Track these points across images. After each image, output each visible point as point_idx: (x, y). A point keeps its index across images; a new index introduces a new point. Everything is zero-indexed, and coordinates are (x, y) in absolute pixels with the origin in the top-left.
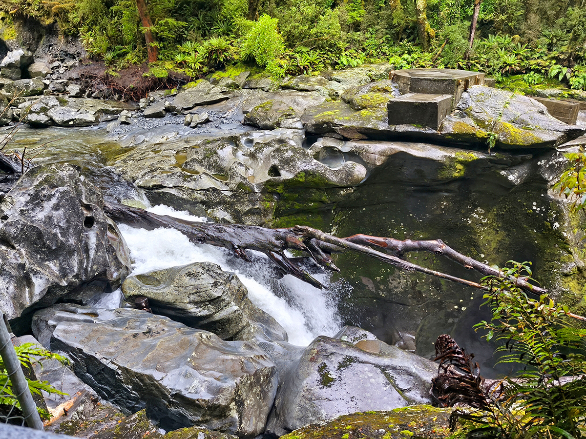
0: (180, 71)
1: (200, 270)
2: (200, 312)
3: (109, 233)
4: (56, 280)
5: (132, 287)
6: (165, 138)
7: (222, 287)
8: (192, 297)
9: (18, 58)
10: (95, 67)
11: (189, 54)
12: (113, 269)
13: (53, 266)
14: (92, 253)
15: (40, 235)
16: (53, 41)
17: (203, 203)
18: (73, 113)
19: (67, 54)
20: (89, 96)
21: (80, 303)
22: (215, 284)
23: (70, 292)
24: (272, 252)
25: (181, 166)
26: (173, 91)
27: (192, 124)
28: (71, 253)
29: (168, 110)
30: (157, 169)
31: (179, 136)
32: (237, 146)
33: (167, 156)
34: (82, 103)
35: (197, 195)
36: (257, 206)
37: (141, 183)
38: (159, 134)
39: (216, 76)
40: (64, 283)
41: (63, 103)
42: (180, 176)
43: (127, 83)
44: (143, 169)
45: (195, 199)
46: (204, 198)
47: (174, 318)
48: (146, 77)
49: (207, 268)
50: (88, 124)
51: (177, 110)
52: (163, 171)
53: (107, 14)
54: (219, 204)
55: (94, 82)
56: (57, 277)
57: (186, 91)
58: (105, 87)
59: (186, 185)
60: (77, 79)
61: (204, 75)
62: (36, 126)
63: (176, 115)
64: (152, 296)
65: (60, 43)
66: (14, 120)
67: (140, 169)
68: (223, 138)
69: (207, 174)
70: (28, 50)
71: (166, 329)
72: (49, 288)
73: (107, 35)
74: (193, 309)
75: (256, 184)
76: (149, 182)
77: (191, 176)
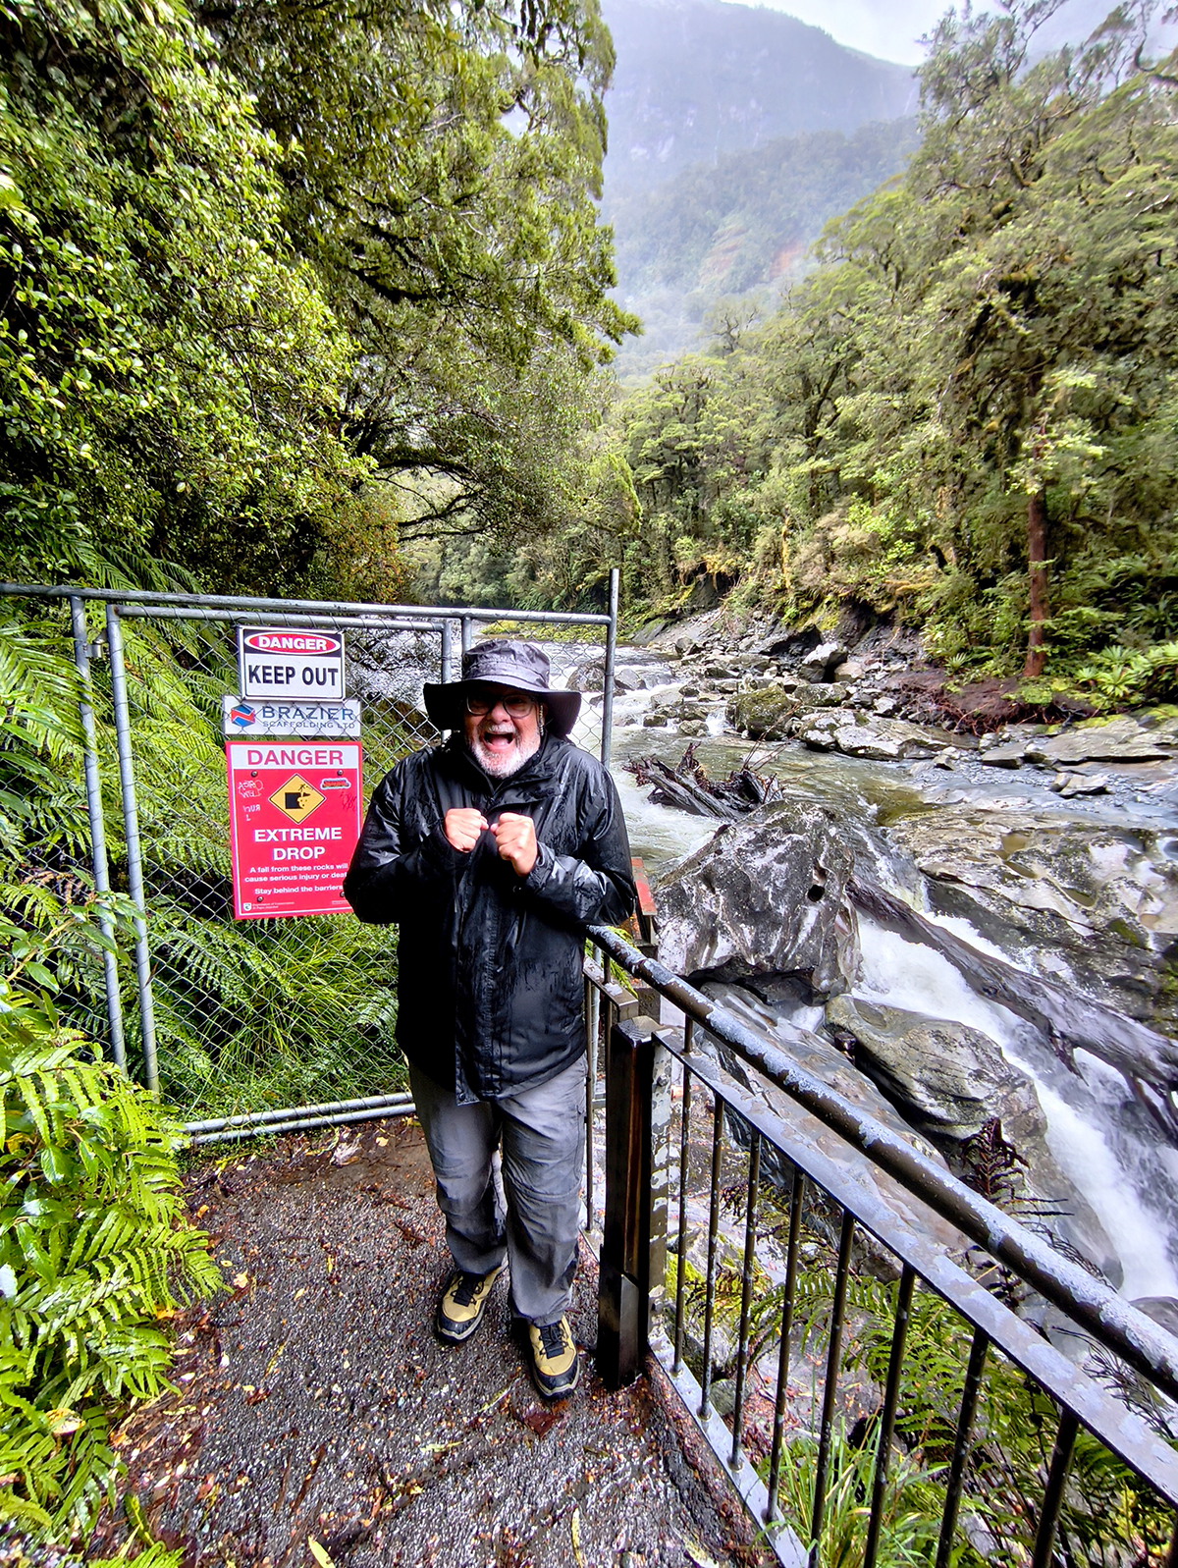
0: (1079, 696)
1: (960, 1037)
2: (931, 1105)
3: (838, 919)
4: (744, 952)
5: (841, 1011)
6: (1001, 804)
7: (990, 1085)
8: (927, 1074)
9: (827, 655)
10: (932, 675)
11: (1110, 668)
12: (824, 974)
13: (748, 933)
14: (802, 936)
15: (747, 887)
16: (884, 634)
17: (1023, 930)
18: (869, 738)
19: (896, 653)
20: (904, 717)
21: (764, 999)
22: (978, 1075)
23: (756, 977)
24: (1140, 1080)
25: (1004, 856)
26: (1053, 729)
27: (1065, 792)
28: (775, 925)
29: (1029, 759)
30: (960, 850)
31: (1030, 805)
32: (1145, 849)
33: (987, 834)
34: (888, 727)
35: (1015, 912)
36: (1142, 977)
37: (924, 864)
38: (992, 795)
39: (1157, 713)
40: (752, 961)
41: (861, 721)
42: (995, 872)
43: (971, 706)
44: (937, 843)
45: (1010, 919)
46: (1028, 923)
47: (884, 1091)
48: (1009, 700)
49: (976, 1041)
50: (885, 757)
51: (1046, 763)
52: (969, 855)
53: (977, 599)
54: (1056, 943)
55: (919, 698)
56: (747, 949)
57: (1079, 733)
58: (932, 707)
59: (1002, 890)
60: (895, 691)
61: (1131, 709)
62: (814, 747)
63: (1041, 769)
64: (863, 1039)
65: (892, 638)
66: (790, 734)
67: (931, 842)
68: (1115, 828)
69: (1051, 884)
70: (845, 644)
71: (861, 1097)
72: (732, 958)
73: (967, 630)
74: (921, 1096)
75: (1157, 934)
76: (939, 865)
77: (1017, 878)
